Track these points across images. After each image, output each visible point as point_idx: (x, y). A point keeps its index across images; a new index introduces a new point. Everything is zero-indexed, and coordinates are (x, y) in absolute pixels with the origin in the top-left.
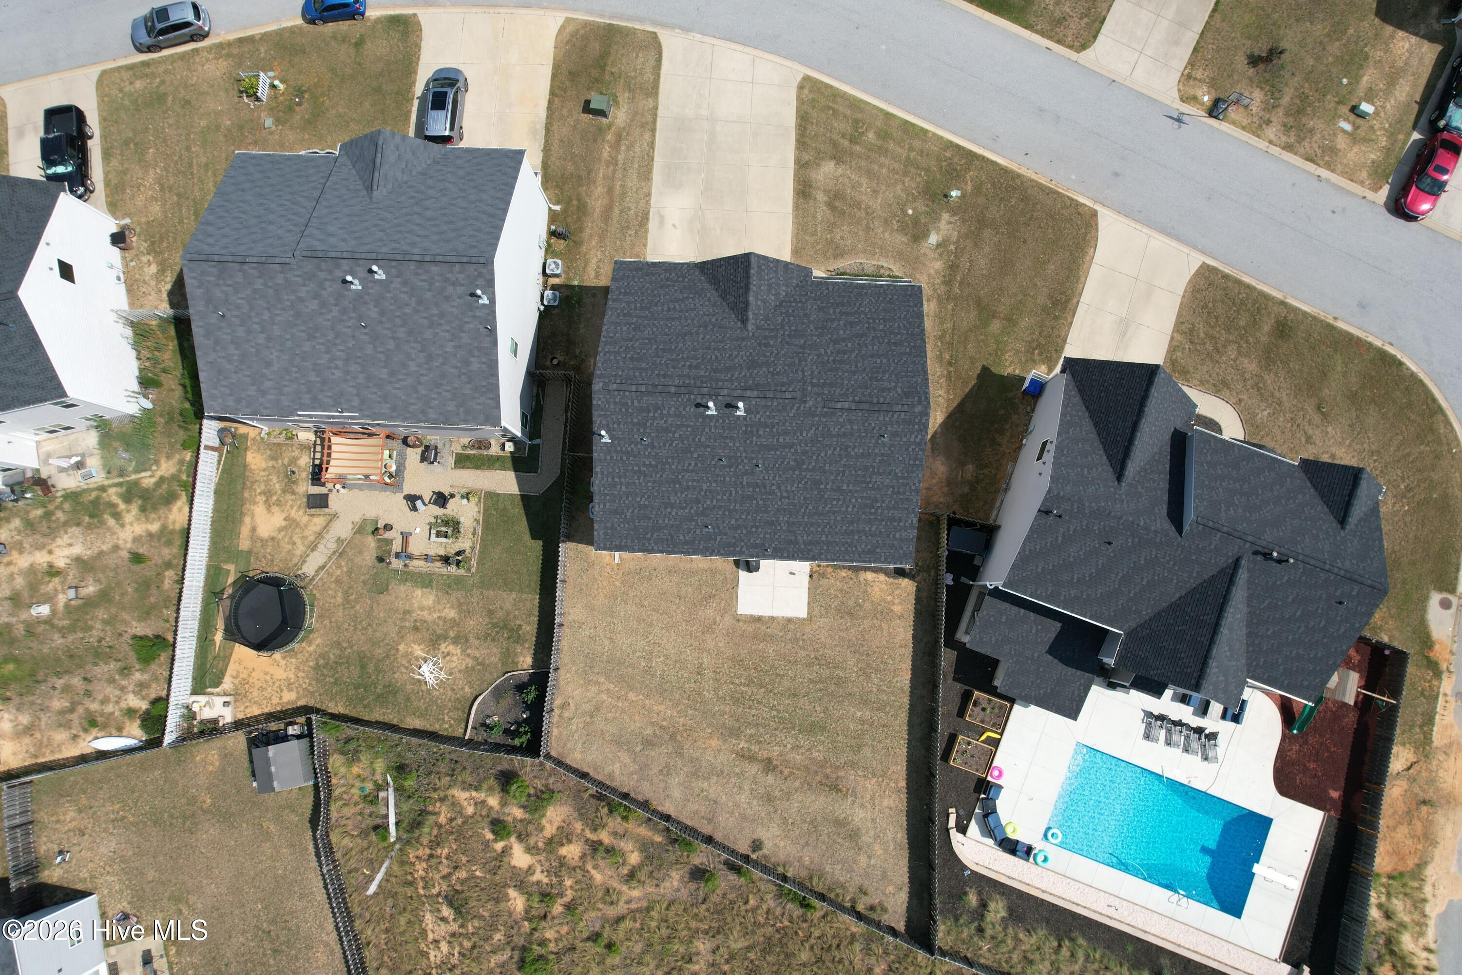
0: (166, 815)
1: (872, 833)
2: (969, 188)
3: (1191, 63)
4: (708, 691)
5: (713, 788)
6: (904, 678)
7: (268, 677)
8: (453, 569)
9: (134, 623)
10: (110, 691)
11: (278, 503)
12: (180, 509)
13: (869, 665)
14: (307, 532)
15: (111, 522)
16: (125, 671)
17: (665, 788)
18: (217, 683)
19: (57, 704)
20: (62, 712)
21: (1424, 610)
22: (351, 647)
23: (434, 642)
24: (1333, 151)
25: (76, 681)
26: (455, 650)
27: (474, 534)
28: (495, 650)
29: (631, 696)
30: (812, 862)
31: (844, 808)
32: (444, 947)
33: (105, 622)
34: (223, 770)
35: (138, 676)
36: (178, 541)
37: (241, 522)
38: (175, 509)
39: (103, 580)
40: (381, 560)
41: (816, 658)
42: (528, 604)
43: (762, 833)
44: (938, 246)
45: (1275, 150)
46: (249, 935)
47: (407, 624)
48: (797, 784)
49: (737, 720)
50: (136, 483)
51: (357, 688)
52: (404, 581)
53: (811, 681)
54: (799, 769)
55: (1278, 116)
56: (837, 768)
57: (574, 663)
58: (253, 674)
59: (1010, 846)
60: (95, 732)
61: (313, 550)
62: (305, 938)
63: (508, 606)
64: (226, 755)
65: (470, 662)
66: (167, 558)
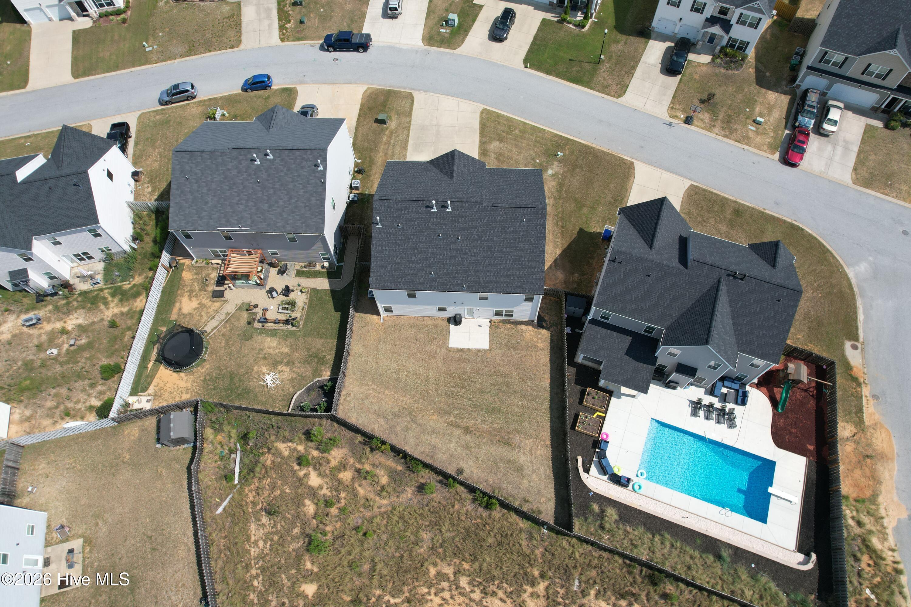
0: (100, 465)
1: (531, 469)
2: (567, 152)
3: (673, 102)
4: (432, 391)
5: (434, 440)
6: (546, 383)
7: (175, 386)
8: (289, 327)
9: (104, 359)
10: (82, 396)
11: (196, 296)
12: (141, 301)
13: (525, 376)
14: (210, 310)
15: (102, 307)
16: (93, 385)
17: (405, 439)
18: (145, 389)
19: (49, 404)
20: (50, 409)
21: (843, 350)
22: (226, 369)
23: (274, 365)
24: (748, 138)
25: (63, 391)
26: (286, 369)
27: (303, 310)
28: (309, 369)
29: (387, 392)
30: (494, 483)
31: (513, 455)
32: (261, 544)
33: (87, 359)
34: (140, 439)
35: (100, 388)
36: (137, 317)
37: (174, 306)
38: (138, 300)
39: (91, 336)
40: (249, 323)
41: (495, 372)
42: (330, 345)
43: (463, 465)
44: (553, 175)
45: (720, 138)
46: (138, 539)
47: (260, 356)
48: (485, 440)
49: (449, 406)
50: (120, 287)
51: (226, 390)
52: (260, 334)
53: (492, 385)
54: (485, 433)
55: (718, 123)
56: (509, 433)
57: (354, 374)
58: (167, 385)
59: (616, 480)
60: (67, 419)
61: (212, 319)
62: (173, 541)
63: (319, 346)
64: (143, 430)
65: (294, 375)
66: (130, 324)
